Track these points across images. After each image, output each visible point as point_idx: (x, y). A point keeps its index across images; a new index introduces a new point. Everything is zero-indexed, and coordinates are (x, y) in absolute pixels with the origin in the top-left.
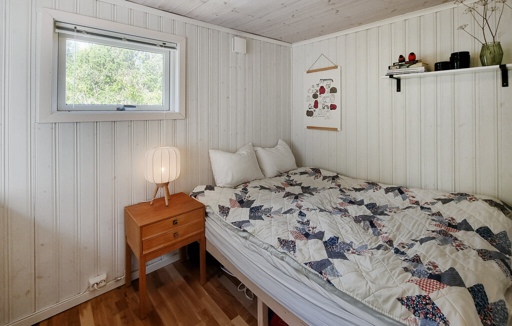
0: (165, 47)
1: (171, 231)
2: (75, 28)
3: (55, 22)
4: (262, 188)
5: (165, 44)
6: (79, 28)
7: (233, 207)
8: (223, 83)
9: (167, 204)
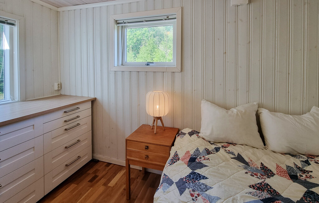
0: (168, 19)
1: (145, 153)
2: (124, 21)
3: (116, 21)
4: (239, 158)
5: (168, 17)
6: (125, 21)
7: (183, 160)
8: (218, 39)
9: (155, 133)
